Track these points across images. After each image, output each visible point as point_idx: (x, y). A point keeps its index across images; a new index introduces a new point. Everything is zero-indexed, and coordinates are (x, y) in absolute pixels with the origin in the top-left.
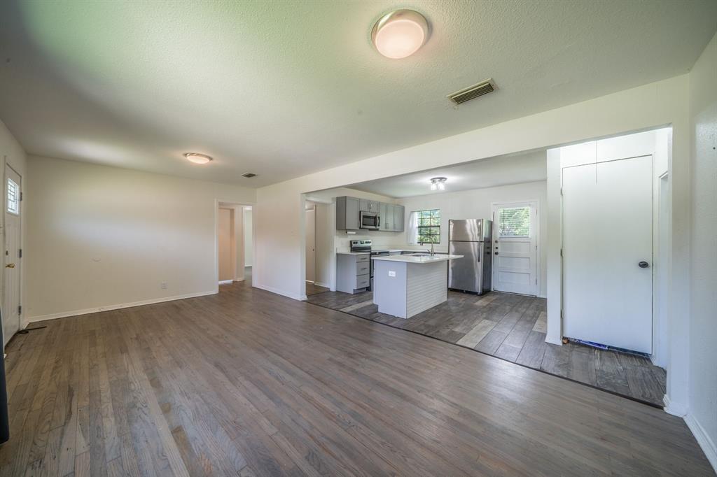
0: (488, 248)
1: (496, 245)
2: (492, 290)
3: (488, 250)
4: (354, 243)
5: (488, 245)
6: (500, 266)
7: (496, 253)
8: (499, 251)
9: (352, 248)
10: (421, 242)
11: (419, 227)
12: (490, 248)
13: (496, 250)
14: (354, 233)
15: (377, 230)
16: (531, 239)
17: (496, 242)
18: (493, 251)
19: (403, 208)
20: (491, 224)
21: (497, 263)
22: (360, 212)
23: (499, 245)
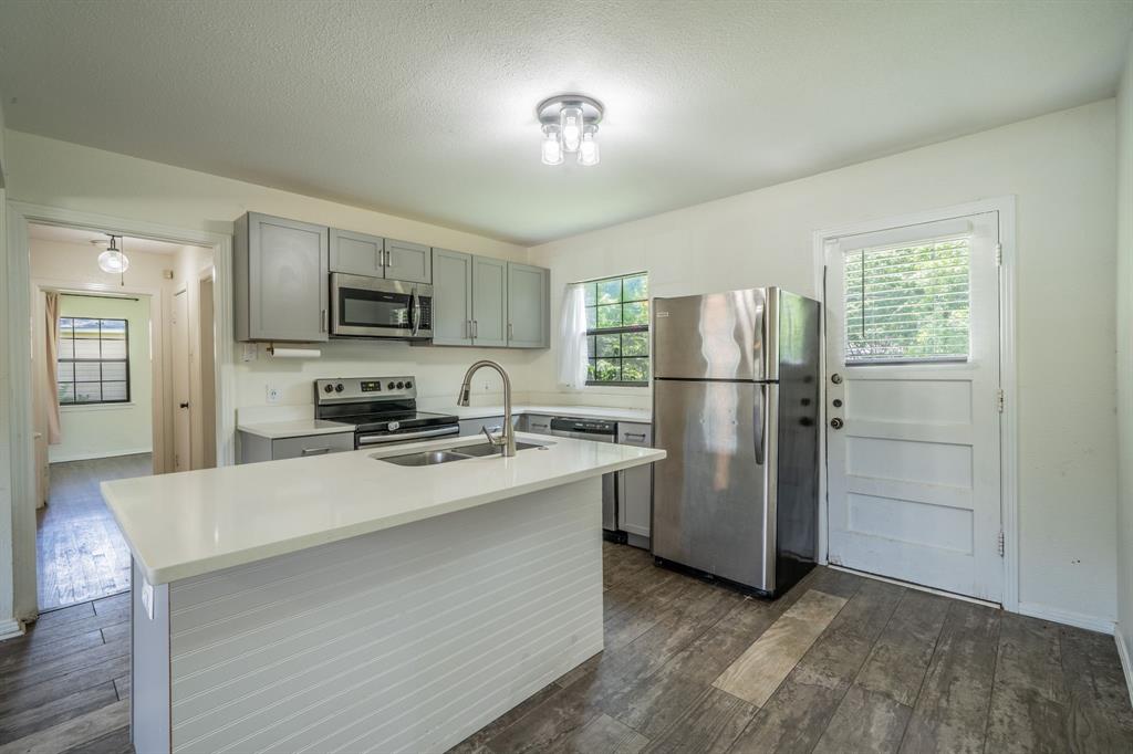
0: (805, 402)
1: (835, 392)
2: (822, 561)
3: (806, 412)
4: (329, 389)
5: (803, 392)
6: (849, 472)
7: (837, 424)
8: (846, 413)
9: (318, 406)
10: (596, 380)
11: (590, 333)
12: (811, 402)
13: (834, 413)
14: (317, 353)
15: (427, 341)
16: (975, 366)
17: (835, 380)
18: (826, 413)
19: (547, 272)
20: (815, 314)
21: (839, 458)
22: (330, 276)
23: (845, 392)
